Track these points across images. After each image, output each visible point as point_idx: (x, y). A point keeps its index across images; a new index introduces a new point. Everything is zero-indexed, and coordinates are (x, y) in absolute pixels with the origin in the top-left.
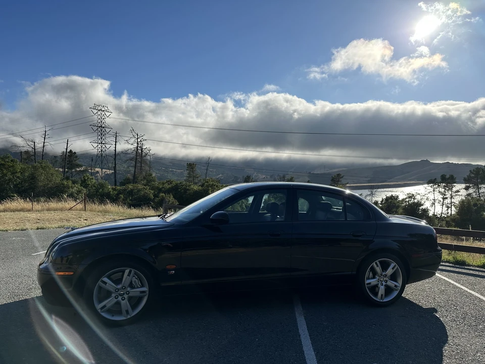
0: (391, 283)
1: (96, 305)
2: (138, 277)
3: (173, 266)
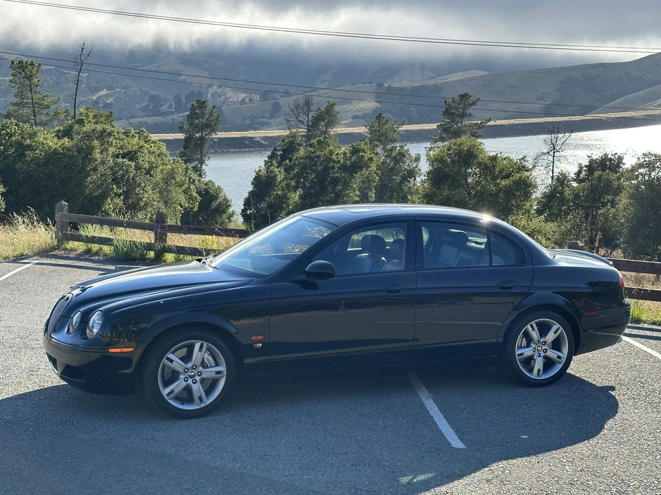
0: (552, 354)
1: (162, 390)
2: (211, 353)
3: (260, 337)
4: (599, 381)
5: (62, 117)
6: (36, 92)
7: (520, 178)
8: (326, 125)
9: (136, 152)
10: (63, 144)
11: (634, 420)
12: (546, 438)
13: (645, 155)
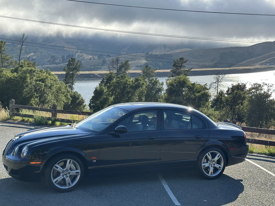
0: (217, 166)
1: (52, 180)
2: (74, 164)
3: (95, 158)
4: (236, 177)
5: (14, 64)
6: (3, 53)
7: (204, 93)
8: (125, 69)
9: (45, 79)
10: (14, 75)
11: (250, 194)
12: (214, 201)
13: (254, 84)
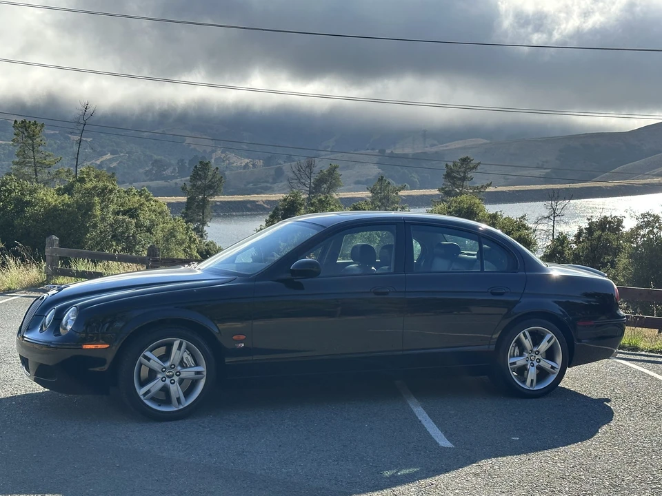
0: (546, 364)
1: (138, 390)
2: (190, 353)
3: (242, 337)
4: (594, 394)
5: (64, 175)
6: (38, 151)
7: (520, 236)
8: (328, 187)
9: (136, 209)
10: (63, 201)
11: (629, 426)
12: (538, 439)
13: (644, 216)
